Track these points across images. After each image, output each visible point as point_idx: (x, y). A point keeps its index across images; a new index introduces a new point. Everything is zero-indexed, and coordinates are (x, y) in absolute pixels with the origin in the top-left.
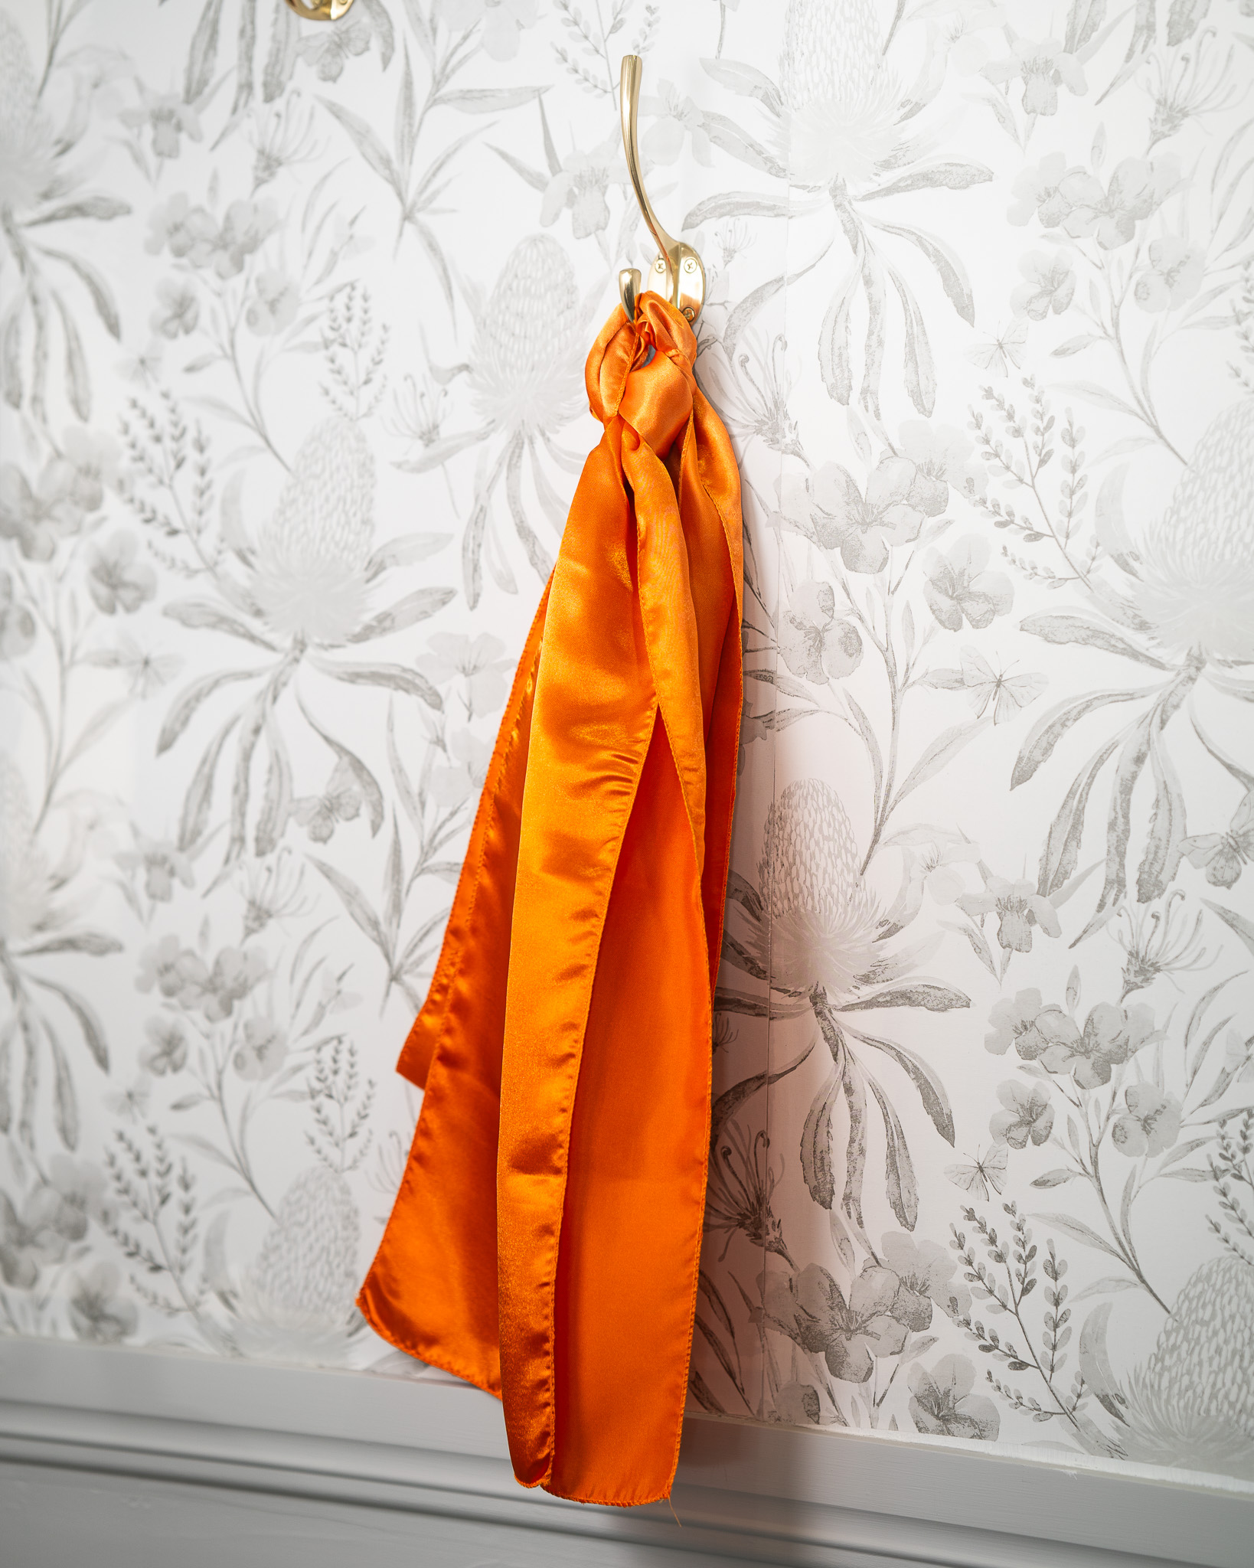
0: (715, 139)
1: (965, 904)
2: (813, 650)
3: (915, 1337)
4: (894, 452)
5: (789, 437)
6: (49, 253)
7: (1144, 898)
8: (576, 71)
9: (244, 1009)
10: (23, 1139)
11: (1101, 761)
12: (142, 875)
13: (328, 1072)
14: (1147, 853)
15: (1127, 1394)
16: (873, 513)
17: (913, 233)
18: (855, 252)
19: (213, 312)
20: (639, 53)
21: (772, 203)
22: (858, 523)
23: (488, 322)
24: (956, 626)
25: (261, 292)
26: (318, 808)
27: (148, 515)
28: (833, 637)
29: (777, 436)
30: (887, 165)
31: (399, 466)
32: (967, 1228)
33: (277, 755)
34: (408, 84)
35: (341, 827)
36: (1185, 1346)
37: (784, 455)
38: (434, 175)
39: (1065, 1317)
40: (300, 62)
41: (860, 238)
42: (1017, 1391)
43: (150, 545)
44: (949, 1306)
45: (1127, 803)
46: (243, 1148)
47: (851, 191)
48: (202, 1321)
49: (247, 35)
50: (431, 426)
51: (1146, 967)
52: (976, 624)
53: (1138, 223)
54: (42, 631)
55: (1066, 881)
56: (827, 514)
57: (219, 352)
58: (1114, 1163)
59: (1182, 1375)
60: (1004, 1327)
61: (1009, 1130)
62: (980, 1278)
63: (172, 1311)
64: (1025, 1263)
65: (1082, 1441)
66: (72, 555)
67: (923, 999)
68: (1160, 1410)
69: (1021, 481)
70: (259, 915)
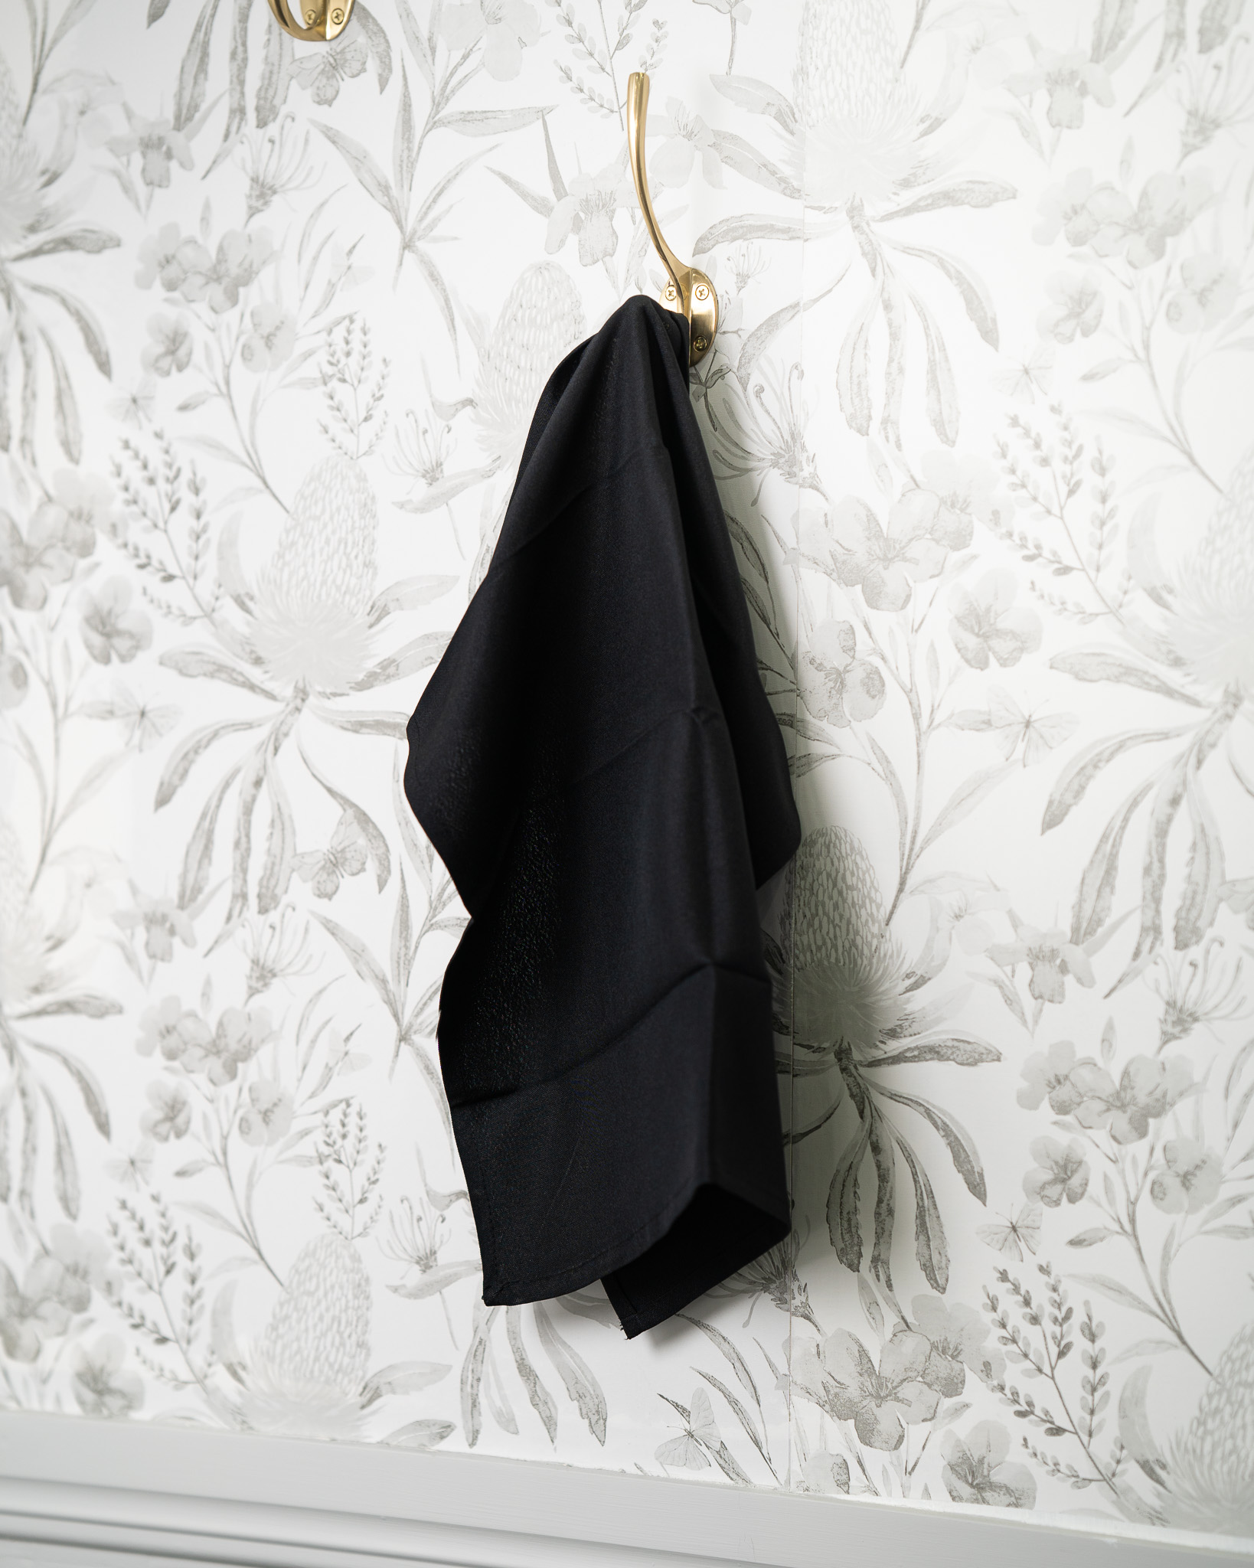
0: (727, 159)
1: (995, 954)
2: (834, 692)
3: (947, 1403)
4: (917, 485)
5: (807, 470)
6: (36, 288)
7: (1181, 945)
8: (581, 90)
9: (249, 1071)
10: (23, 1208)
11: (1135, 803)
12: (141, 934)
13: (336, 1136)
14: (1184, 899)
15: (1168, 1459)
16: (895, 548)
17: (934, 255)
18: (874, 276)
19: (207, 347)
20: (646, 70)
21: (787, 226)
22: (879, 558)
23: (492, 355)
24: (983, 665)
25: (256, 326)
26: (323, 863)
27: (143, 560)
28: (854, 678)
29: (794, 469)
30: (906, 184)
31: (402, 506)
32: (1001, 1290)
33: (279, 809)
34: (406, 106)
35: (347, 883)
36: (1228, 1409)
37: (801, 489)
38: (434, 201)
39: (1102, 1381)
40: (294, 82)
41: (879, 260)
42: (1054, 1457)
43: (145, 592)
44: (982, 1371)
45: (1162, 846)
46: (249, 1216)
47: (869, 211)
48: (210, 1394)
49: (239, 57)
50: (434, 464)
51: (1185, 1017)
52: (1004, 662)
53: (1169, 241)
54: (34, 680)
55: (1100, 930)
56: (847, 550)
57: (214, 390)
58: (1152, 1220)
59: (1225, 1439)
60: (1040, 1393)
61: (1043, 1187)
62: (1014, 1341)
63: (180, 1384)
64: (1061, 1325)
65: (1122, 1509)
66: (64, 604)
67: (952, 1053)
68: (1202, 1474)
69: (1049, 512)
70: (263, 974)
